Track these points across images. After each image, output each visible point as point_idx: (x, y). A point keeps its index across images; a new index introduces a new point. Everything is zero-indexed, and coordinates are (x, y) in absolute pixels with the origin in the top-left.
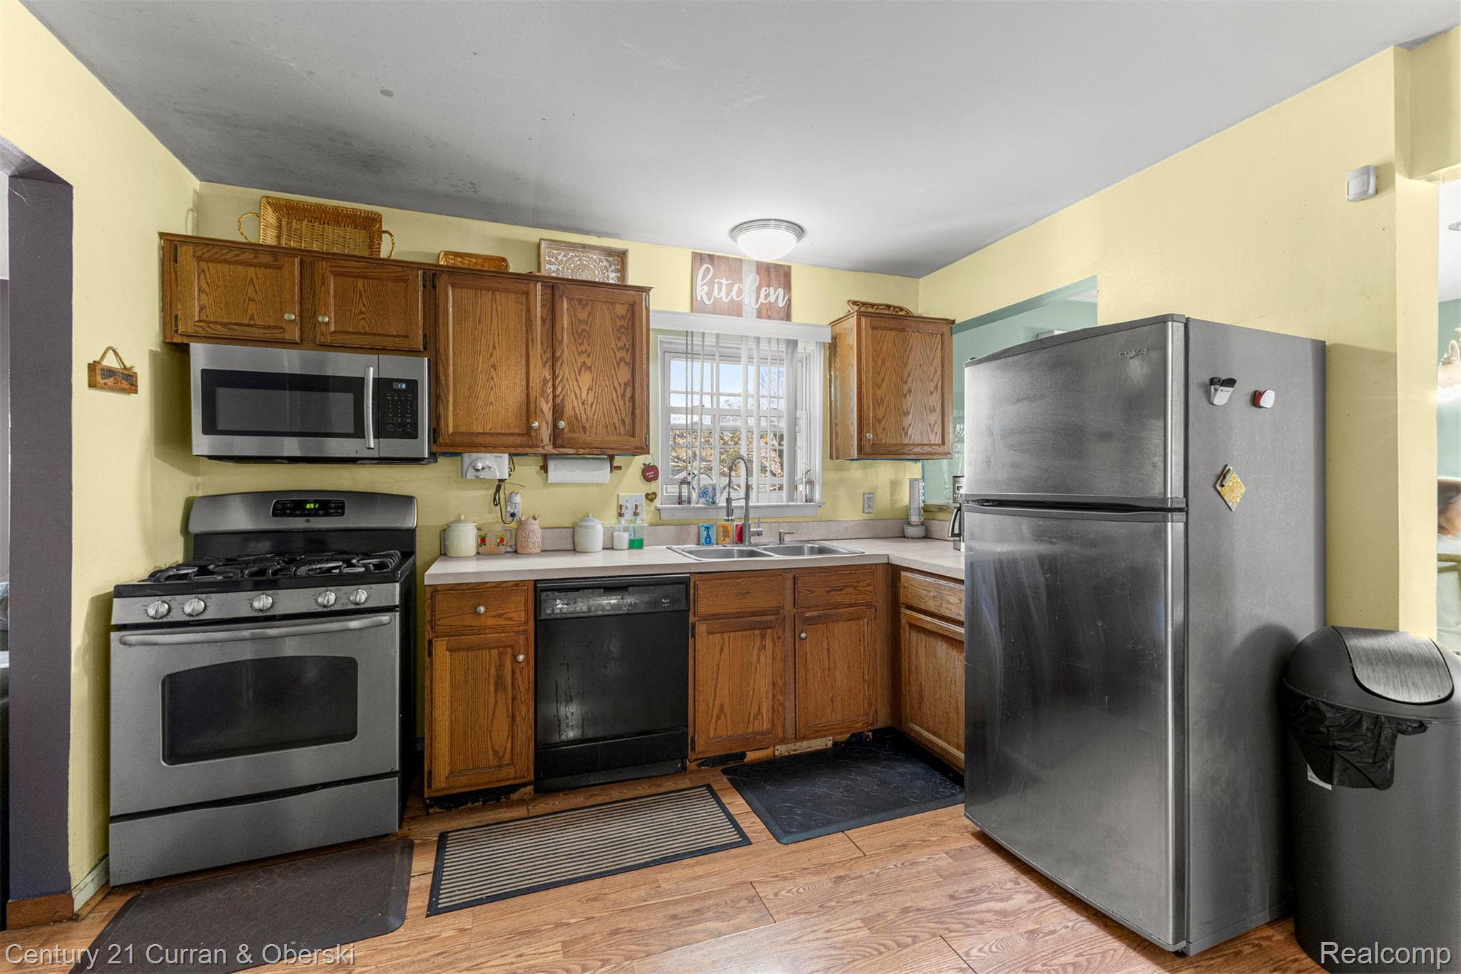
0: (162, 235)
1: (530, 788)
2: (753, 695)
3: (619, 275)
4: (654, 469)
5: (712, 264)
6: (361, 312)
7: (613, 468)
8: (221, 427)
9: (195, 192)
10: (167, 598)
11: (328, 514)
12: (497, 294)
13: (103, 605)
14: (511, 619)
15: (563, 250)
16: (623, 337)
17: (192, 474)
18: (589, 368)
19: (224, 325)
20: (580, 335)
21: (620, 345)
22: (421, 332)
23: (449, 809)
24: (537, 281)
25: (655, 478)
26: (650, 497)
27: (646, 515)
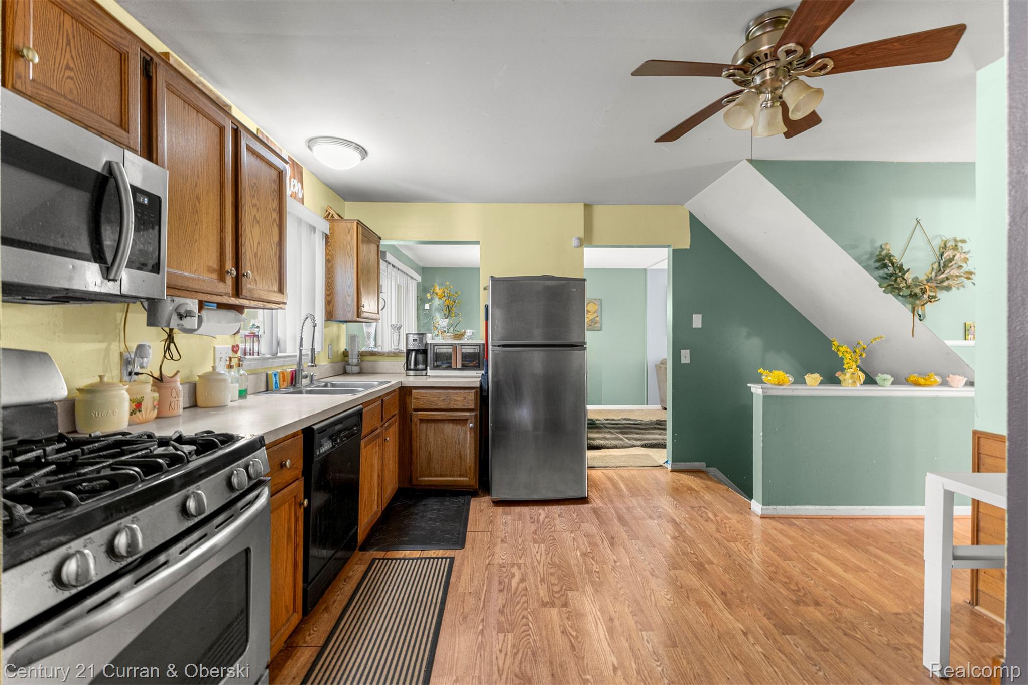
14: (297, 468)
16: (275, 200)
18: (258, 222)
20: (253, 188)
24: (230, 119)
26: (235, 349)
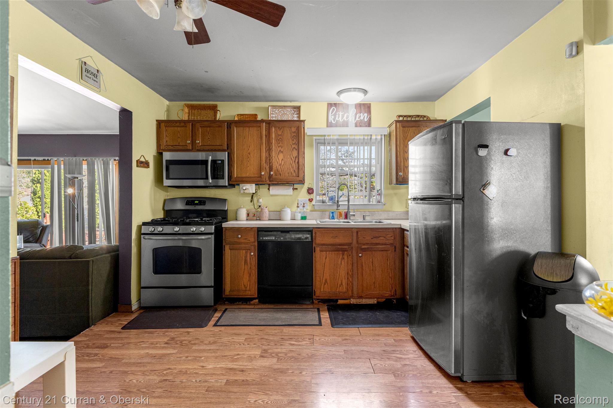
0: (157, 120)
1: (257, 300)
2: (339, 277)
3: (298, 115)
4: (312, 189)
5: (336, 107)
6: (209, 139)
7: (294, 189)
8: (171, 177)
9: (167, 105)
10: (154, 226)
11: (201, 205)
12: (250, 128)
13: (139, 228)
14: (249, 240)
15: (277, 109)
16: (295, 139)
17: (166, 192)
18: (282, 152)
19: (172, 146)
20: (279, 140)
21: (294, 142)
22: (226, 143)
23: (231, 303)
24: (264, 122)
25: (313, 193)
26: (310, 200)
27: (309, 207)
